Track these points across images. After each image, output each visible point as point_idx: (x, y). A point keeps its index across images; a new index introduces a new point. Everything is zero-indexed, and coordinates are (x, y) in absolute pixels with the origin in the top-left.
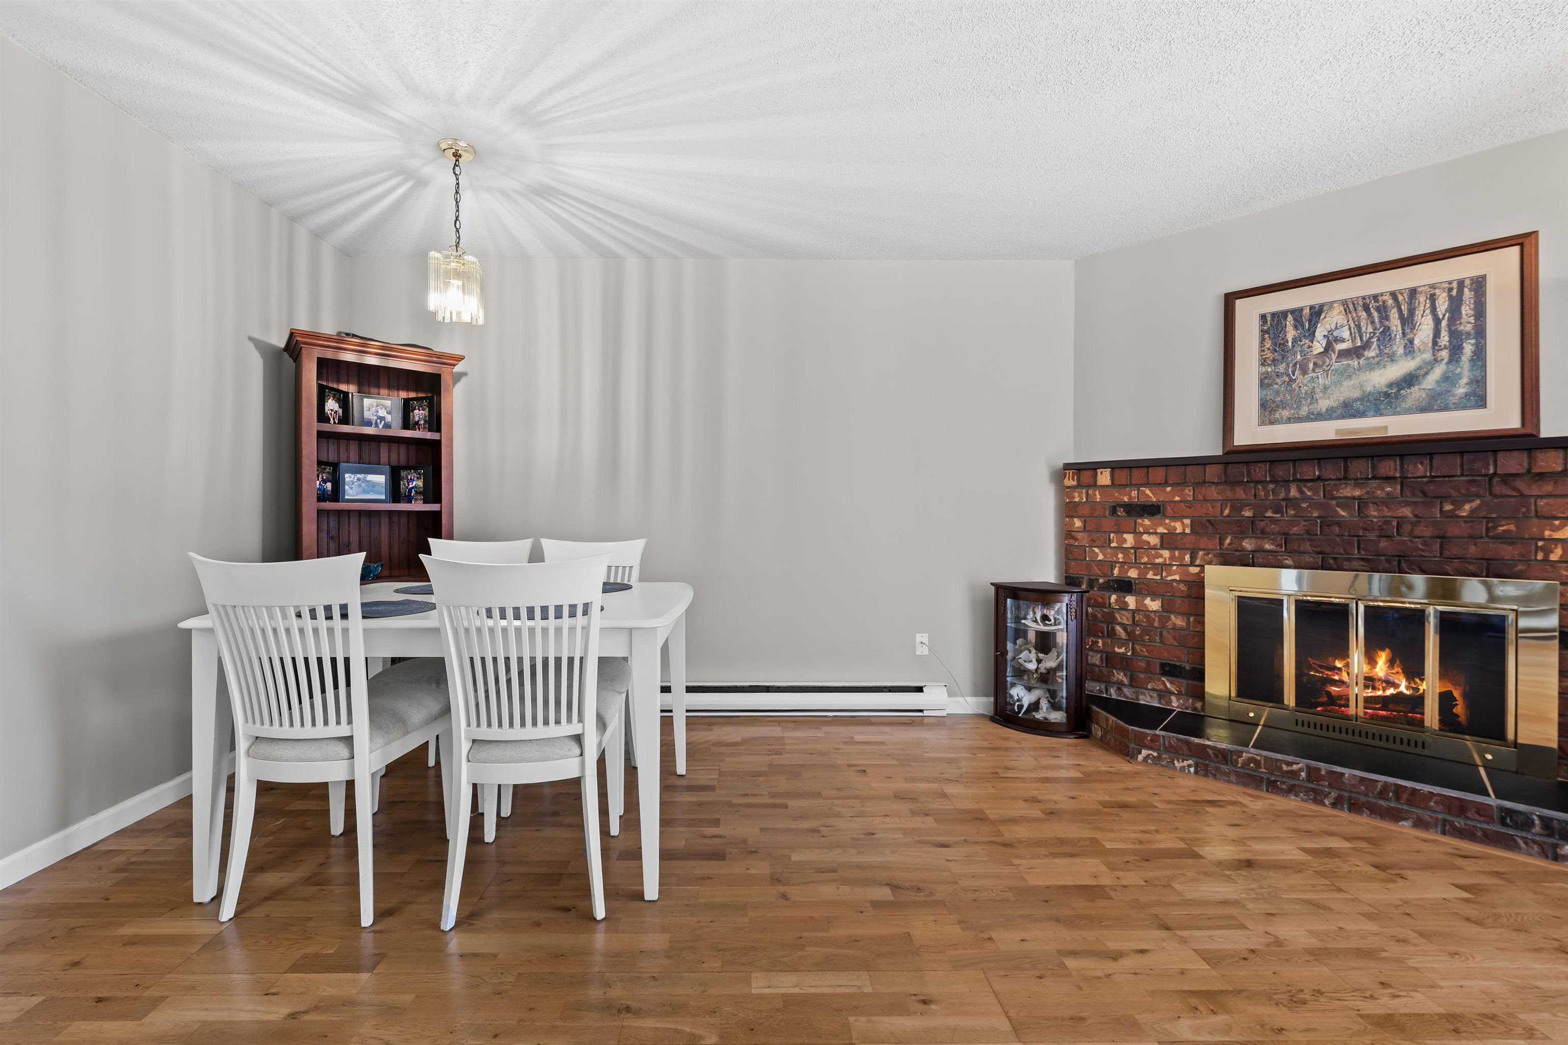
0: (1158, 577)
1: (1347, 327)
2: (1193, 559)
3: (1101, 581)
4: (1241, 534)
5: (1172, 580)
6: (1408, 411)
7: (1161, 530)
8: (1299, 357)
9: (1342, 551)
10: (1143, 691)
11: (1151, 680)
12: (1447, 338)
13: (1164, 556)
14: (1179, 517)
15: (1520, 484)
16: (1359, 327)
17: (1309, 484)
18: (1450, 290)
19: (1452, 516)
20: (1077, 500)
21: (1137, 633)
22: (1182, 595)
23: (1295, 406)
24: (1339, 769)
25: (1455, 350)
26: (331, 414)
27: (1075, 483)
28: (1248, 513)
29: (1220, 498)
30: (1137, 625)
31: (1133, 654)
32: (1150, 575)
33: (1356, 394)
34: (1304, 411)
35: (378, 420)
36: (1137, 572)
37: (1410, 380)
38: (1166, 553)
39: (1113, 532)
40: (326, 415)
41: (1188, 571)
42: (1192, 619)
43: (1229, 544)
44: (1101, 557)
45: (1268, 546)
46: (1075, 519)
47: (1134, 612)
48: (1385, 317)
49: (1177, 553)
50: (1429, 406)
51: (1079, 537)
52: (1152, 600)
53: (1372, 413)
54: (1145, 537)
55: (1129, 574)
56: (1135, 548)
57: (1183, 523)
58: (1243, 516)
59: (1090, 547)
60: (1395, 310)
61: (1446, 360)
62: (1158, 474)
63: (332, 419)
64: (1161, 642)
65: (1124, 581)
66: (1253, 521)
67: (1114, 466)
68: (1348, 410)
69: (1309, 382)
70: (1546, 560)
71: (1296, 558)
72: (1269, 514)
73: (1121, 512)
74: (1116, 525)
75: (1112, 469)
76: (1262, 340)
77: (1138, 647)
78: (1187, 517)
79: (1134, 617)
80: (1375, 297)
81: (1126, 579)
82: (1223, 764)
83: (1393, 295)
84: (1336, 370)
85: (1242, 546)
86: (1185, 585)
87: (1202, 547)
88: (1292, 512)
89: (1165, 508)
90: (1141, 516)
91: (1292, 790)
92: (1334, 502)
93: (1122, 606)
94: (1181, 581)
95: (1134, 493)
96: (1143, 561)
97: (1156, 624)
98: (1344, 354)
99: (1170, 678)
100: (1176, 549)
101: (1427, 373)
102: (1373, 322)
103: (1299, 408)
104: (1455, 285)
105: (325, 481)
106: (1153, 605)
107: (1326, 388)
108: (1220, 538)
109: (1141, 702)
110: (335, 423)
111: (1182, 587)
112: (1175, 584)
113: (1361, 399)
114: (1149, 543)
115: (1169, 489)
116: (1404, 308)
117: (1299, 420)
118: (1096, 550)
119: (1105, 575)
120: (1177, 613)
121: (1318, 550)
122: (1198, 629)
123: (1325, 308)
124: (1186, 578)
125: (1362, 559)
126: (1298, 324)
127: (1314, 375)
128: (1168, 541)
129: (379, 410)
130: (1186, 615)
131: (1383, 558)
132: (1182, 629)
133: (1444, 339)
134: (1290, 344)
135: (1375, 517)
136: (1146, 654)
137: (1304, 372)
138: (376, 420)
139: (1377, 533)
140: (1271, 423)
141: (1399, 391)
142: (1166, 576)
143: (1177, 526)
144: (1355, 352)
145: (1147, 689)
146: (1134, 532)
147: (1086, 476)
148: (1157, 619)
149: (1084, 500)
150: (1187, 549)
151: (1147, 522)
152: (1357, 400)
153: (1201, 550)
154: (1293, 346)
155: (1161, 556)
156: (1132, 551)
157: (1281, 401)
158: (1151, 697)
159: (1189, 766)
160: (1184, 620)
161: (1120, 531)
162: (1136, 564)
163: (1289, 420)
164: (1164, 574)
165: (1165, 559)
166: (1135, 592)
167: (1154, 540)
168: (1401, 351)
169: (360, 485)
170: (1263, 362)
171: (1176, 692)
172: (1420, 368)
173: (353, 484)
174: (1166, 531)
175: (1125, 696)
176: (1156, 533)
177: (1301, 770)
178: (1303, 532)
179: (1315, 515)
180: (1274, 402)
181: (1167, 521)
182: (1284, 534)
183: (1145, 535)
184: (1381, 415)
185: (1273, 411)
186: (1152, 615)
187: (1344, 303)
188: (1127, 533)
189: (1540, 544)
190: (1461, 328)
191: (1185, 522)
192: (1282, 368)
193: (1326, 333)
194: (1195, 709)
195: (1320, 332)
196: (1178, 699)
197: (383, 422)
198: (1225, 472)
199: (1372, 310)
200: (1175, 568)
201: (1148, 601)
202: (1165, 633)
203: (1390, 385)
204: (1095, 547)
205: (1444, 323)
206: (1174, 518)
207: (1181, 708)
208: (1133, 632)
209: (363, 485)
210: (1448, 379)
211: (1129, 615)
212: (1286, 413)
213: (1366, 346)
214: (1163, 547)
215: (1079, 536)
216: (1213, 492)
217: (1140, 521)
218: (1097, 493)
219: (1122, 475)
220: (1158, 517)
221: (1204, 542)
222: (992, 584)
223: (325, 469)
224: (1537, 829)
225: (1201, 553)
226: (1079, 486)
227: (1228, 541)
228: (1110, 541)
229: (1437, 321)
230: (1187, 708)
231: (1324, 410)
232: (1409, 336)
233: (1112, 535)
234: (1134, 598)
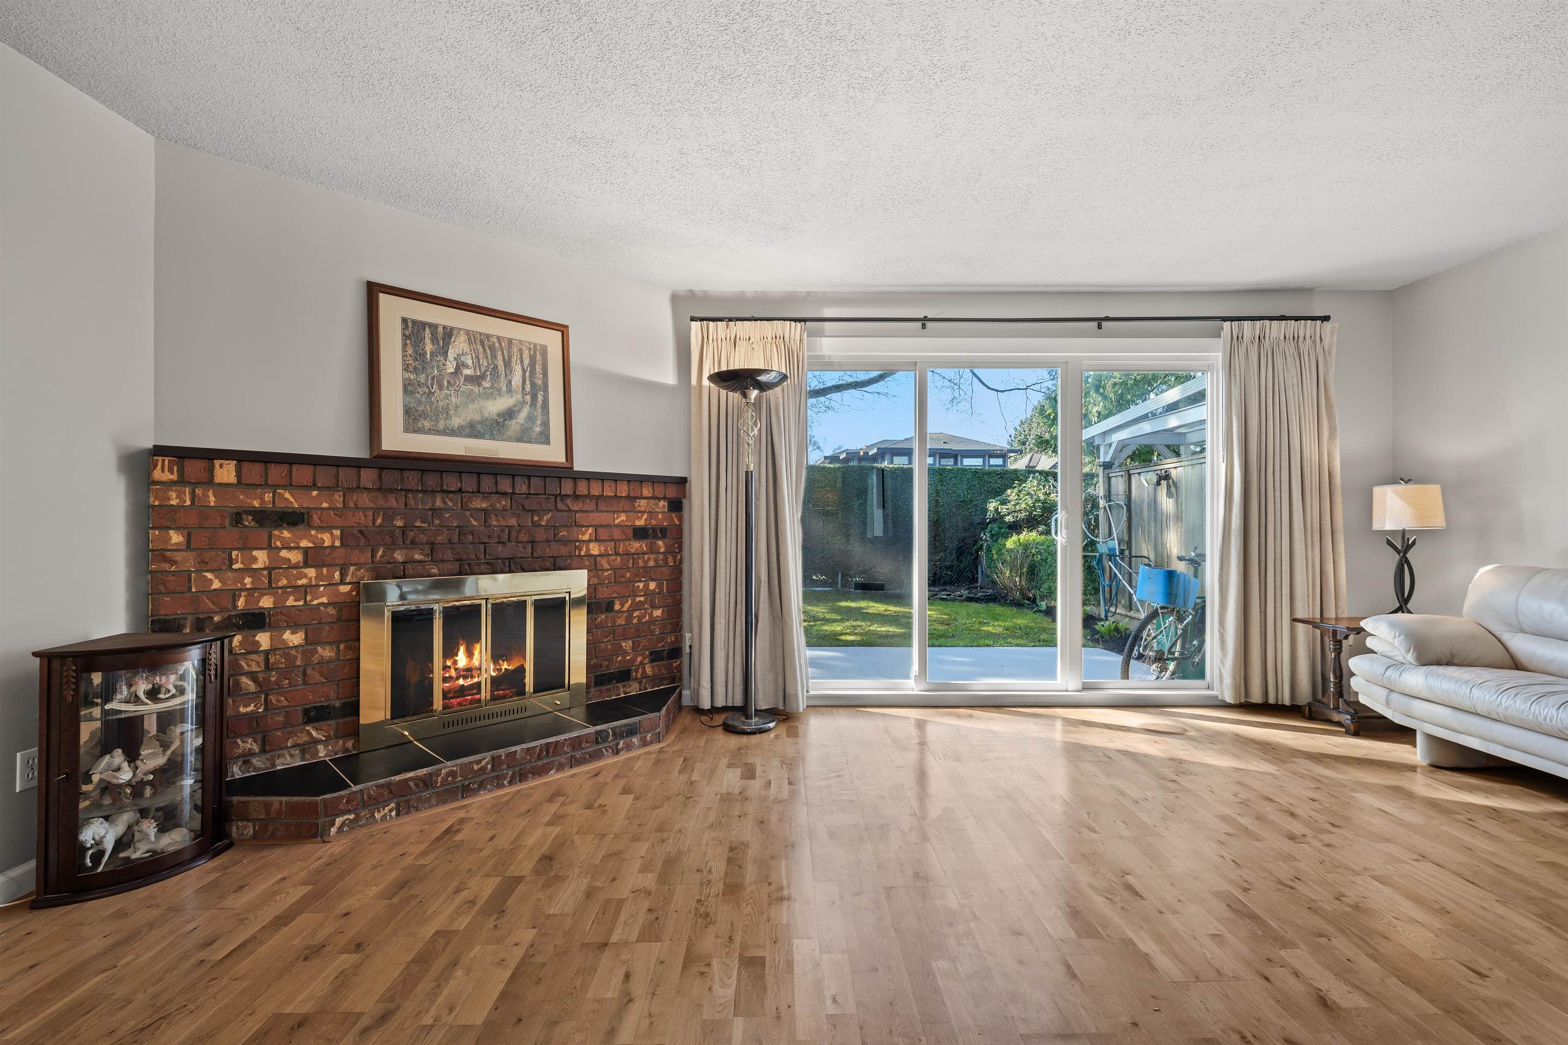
0: (301, 603)
1: (470, 356)
2: (343, 576)
3: (216, 619)
4: (392, 546)
5: (319, 604)
6: (509, 440)
7: (305, 543)
8: (436, 372)
9: (474, 558)
10: (281, 752)
11: (291, 734)
12: (529, 386)
13: (309, 576)
14: (328, 528)
15: (569, 502)
16: (477, 357)
17: (451, 496)
18: (530, 349)
19: (536, 525)
20: (174, 502)
21: (273, 679)
22: (329, 620)
23: (434, 418)
24: (513, 749)
25: (534, 398)
27: (174, 477)
28: (399, 523)
29: (372, 505)
30: (273, 669)
31: (266, 709)
32: (290, 602)
33: (478, 418)
34: (441, 425)
36: (272, 600)
37: (509, 414)
38: (311, 572)
39: (235, 549)
41: (338, 590)
42: (342, 647)
43: (381, 557)
44: (216, 585)
45: (417, 557)
46: (171, 532)
47: (267, 653)
48: (494, 357)
49: (325, 571)
50: (523, 437)
51: (178, 559)
52: (293, 633)
53: (487, 436)
54: (284, 553)
55: (261, 604)
56: (270, 569)
57: (332, 534)
58: (395, 526)
59: (199, 571)
60: (500, 353)
61: (529, 404)
62: (302, 474)
64: (305, 683)
65: (253, 614)
66: (404, 530)
67: (241, 457)
68: (473, 430)
69: (444, 397)
70: (579, 555)
71: (440, 566)
72: (418, 524)
73: (248, 521)
74: (240, 539)
75: (239, 461)
76: (405, 346)
77: (273, 698)
78: (336, 528)
79: (267, 660)
80: (488, 336)
81: (257, 612)
82: (424, 791)
83: (498, 338)
84: (464, 392)
85: (394, 558)
86: (334, 608)
87: (354, 562)
88: (438, 522)
89: (310, 517)
90: (278, 526)
91: (482, 786)
92: (468, 513)
93: (250, 648)
94: (329, 604)
95: (268, 497)
96: (280, 584)
97: (298, 663)
98: (469, 379)
99: (316, 724)
100: (324, 565)
101: (519, 411)
102: (487, 358)
103: (437, 420)
104: (532, 346)
106: (294, 638)
107: (457, 407)
108: (372, 550)
109: (279, 768)
111: (331, 611)
112: (322, 608)
113: (481, 422)
114: (289, 560)
115: (315, 493)
116: (505, 352)
117: (438, 432)
118: (209, 576)
119: (222, 610)
120: (323, 644)
121: (457, 557)
122: (349, 657)
123: (455, 332)
124: (335, 600)
125: (487, 563)
126: (434, 340)
127: (448, 392)
128: (311, 557)
130: (337, 642)
131: (500, 561)
132: (331, 661)
133: (528, 387)
134: (428, 356)
135: (495, 526)
136: (285, 703)
137: (441, 388)
139: (496, 540)
140: (415, 432)
141: (504, 421)
142: (312, 600)
143: (325, 538)
144: (475, 380)
145: (287, 748)
146: (269, 547)
147: (194, 468)
148: (300, 656)
149: (188, 503)
150: (336, 565)
151: (286, 534)
152: (478, 422)
153: (352, 565)
154: (431, 360)
155: (305, 576)
156: (265, 573)
157: (423, 411)
158: (292, 756)
159: (391, 811)
160: (333, 650)
161: (246, 547)
162: (271, 588)
163: (430, 432)
164: (309, 598)
165: (311, 579)
166: (270, 626)
167: (295, 557)
168: (504, 388)
170: (406, 368)
171: (324, 739)
172: (515, 405)
174: (311, 545)
175: (255, 769)
176: (298, 548)
177: (487, 764)
178: (446, 541)
179: (455, 524)
180: (417, 411)
181: (313, 532)
182: (431, 544)
183: (284, 551)
184: (494, 439)
185: (416, 420)
186: (293, 652)
187: (468, 332)
188: (257, 549)
189: (577, 544)
190: (536, 381)
191: (335, 533)
192: (422, 378)
193: (456, 356)
194: (346, 750)
195: (451, 354)
196: (326, 747)
198: (380, 478)
199: (487, 348)
200: (322, 589)
201: (287, 635)
202: (309, 671)
203: (499, 415)
204: (207, 571)
205: (527, 374)
206: (320, 529)
207: (330, 756)
208: (267, 679)
210: (531, 418)
211: (260, 659)
212: (427, 424)
213: (483, 377)
214: (306, 564)
215: (179, 557)
216: (365, 500)
217: (276, 532)
218: (210, 493)
219: (254, 472)
220: (301, 527)
221: (356, 556)
222: (35, 654)
224: (611, 738)
225: (352, 568)
226: (182, 481)
227: (380, 553)
228: (231, 561)
229: (524, 371)
230: (336, 753)
231: (456, 427)
232: (509, 377)
233: (234, 553)
234: (268, 634)
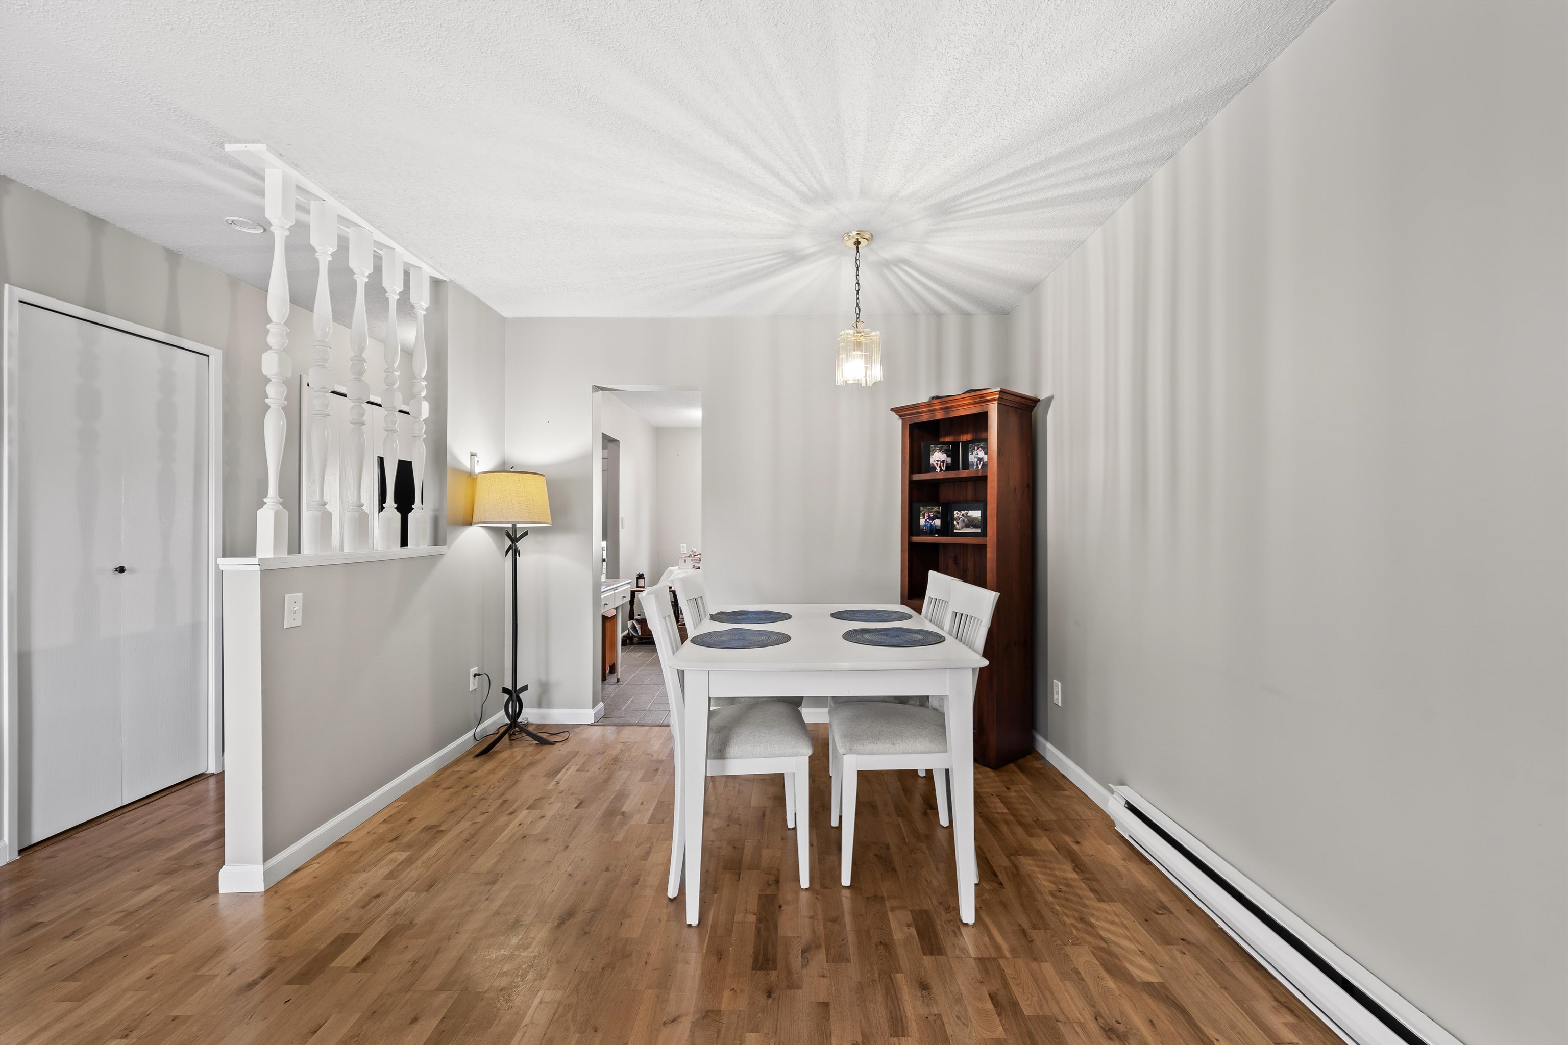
26: (937, 464)
35: (979, 462)
40: (932, 466)
63: (938, 468)
105: (933, 519)
110: (941, 470)
129: (979, 452)
138: (977, 462)
169: (963, 520)
173: (959, 519)
197: (982, 462)
209: (966, 519)
223: (932, 509)
